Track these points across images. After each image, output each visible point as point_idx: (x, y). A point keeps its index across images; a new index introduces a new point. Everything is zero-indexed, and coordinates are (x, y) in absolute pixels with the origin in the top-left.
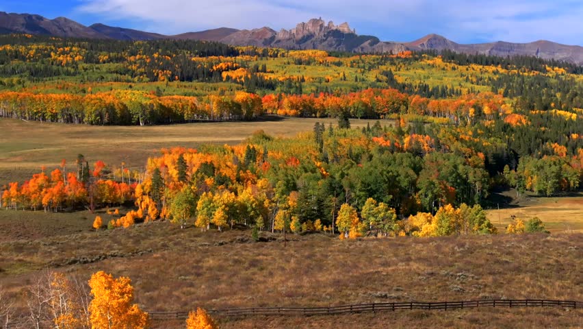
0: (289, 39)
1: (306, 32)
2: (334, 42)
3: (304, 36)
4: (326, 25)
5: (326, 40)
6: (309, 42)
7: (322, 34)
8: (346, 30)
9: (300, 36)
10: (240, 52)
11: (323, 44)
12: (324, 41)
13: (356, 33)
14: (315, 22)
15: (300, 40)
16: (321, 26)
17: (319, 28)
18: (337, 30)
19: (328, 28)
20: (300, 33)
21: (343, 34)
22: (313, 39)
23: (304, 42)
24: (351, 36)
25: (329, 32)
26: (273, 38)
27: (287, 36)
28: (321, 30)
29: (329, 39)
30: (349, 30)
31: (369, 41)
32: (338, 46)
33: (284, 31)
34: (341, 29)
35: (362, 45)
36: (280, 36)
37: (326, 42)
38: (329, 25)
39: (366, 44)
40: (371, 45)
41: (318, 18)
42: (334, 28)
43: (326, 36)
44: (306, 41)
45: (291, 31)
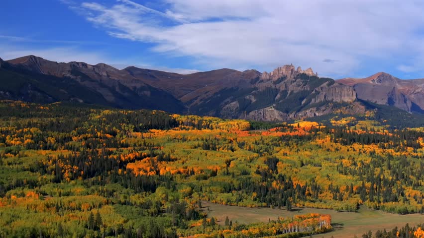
0: (269, 80)
1: (281, 75)
2: (301, 83)
3: (279, 78)
4: (296, 69)
5: (295, 81)
6: (282, 83)
7: (292, 77)
8: (310, 74)
9: (276, 78)
10: (180, 122)
11: (293, 84)
12: (294, 82)
13: (318, 76)
14: (288, 67)
15: (276, 81)
16: (292, 70)
17: (290, 72)
18: (303, 74)
19: (297, 72)
20: (276, 76)
21: (308, 76)
22: (286, 81)
23: (279, 83)
24: (315, 78)
25: (298, 75)
26: (258, 78)
27: (268, 77)
28: (292, 73)
29: (297, 80)
30: (313, 73)
31: (327, 82)
32: (304, 86)
33: (266, 73)
34: (307, 73)
35: (322, 86)
36: (263, 77)
37: (295, 83)
38: (298, 69)
39: (325, 84)
40: (329, 85)
41: (290, 65)
42: (302, 72)
43: (295, 78)
44: (281, 81)
45: (270, 73)
